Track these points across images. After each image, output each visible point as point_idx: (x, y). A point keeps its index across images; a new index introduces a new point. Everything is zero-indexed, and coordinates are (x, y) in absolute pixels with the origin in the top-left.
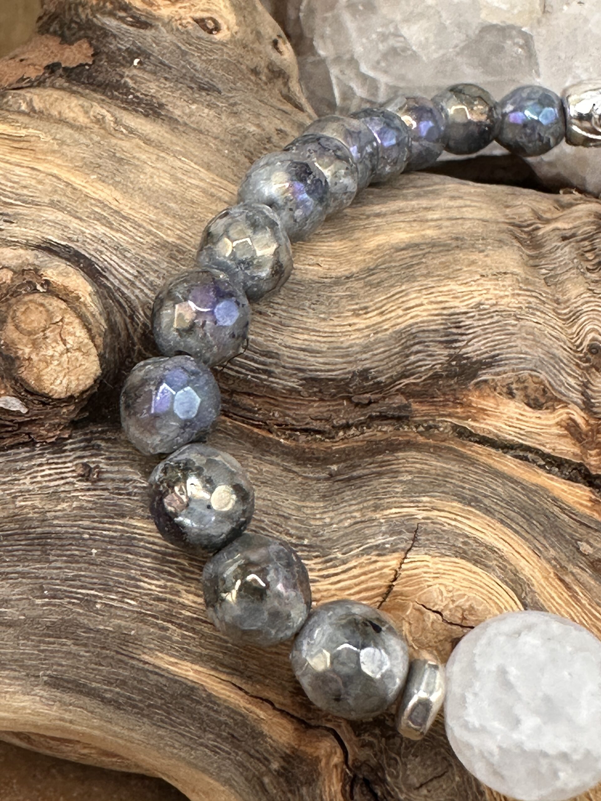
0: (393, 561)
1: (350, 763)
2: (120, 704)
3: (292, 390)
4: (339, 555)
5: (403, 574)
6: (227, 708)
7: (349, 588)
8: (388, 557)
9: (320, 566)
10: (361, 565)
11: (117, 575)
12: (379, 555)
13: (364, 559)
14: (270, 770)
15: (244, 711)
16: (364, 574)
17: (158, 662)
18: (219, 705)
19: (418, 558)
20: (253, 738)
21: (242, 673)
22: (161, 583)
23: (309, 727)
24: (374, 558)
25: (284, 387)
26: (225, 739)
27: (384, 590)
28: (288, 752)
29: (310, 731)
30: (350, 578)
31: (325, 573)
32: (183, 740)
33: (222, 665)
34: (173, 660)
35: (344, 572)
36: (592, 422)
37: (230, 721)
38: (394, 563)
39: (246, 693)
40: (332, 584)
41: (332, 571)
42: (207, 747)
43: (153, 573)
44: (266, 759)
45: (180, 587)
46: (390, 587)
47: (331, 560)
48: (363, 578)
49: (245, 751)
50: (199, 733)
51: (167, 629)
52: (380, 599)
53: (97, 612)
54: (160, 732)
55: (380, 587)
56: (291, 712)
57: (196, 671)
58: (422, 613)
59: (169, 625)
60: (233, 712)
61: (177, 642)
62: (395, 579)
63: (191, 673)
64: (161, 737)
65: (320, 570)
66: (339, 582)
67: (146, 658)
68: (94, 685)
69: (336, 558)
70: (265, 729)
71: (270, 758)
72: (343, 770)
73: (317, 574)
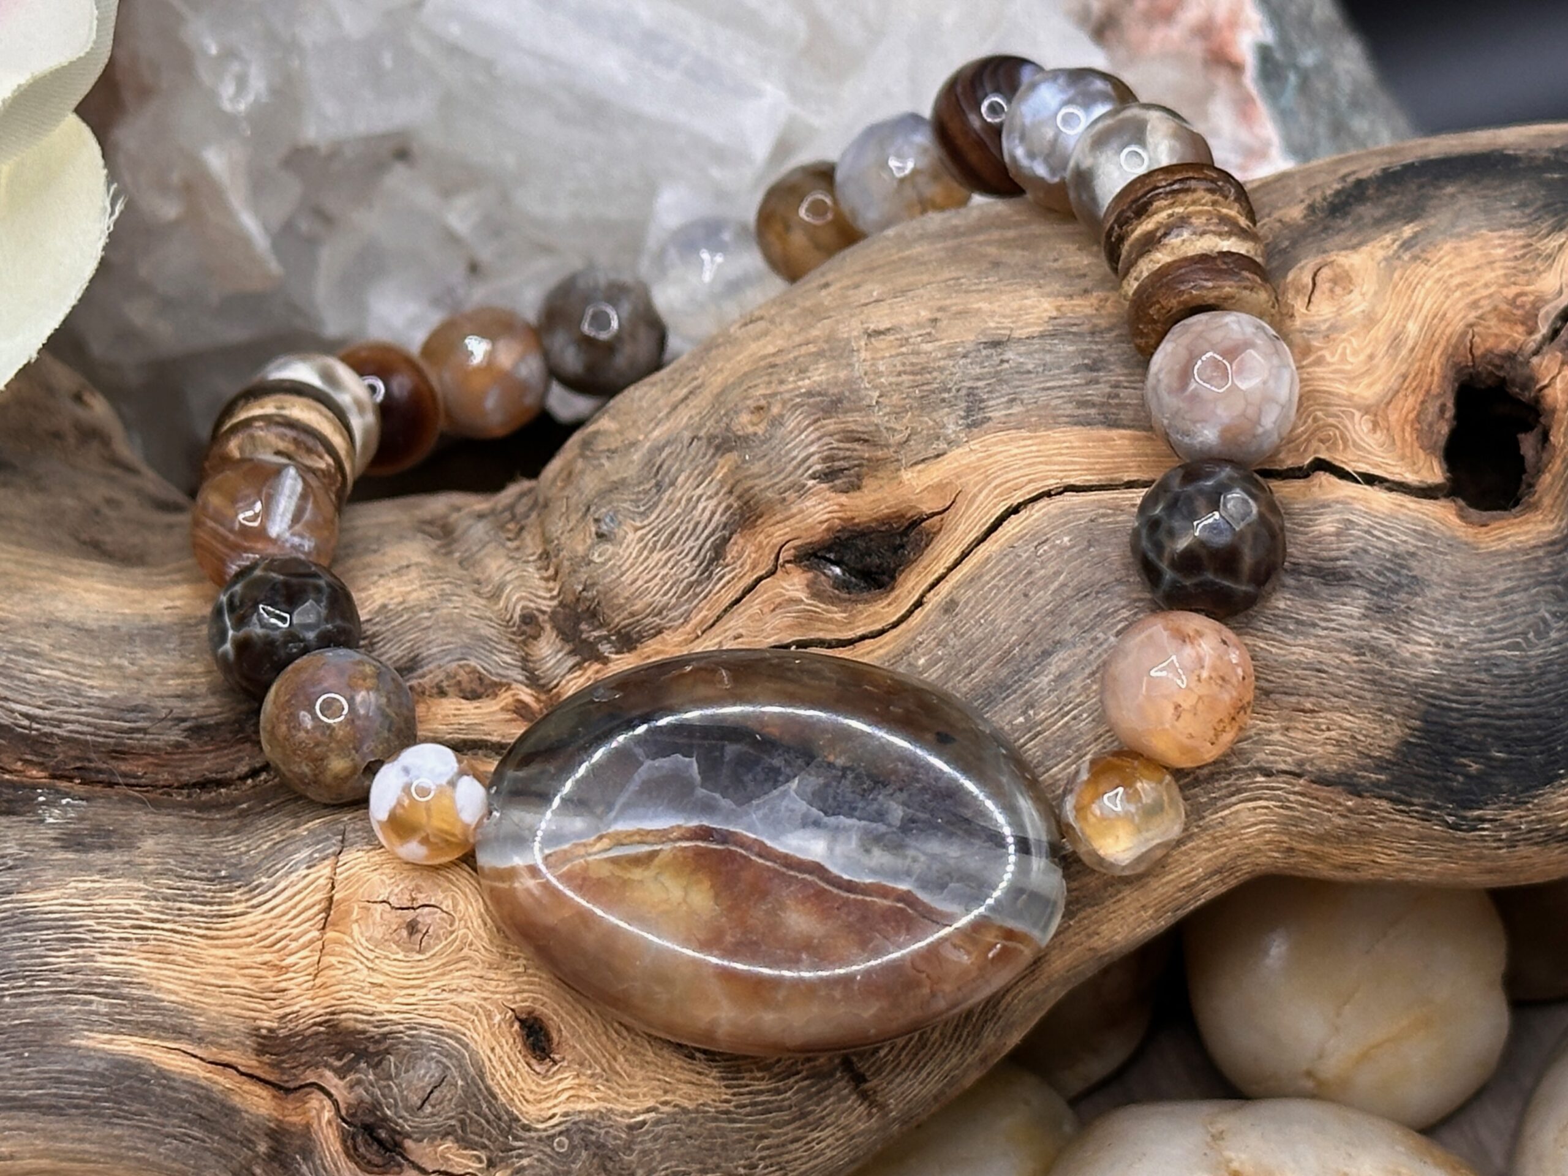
0: (324, 870)
1: (343, 1112)
2: (62, 1108)
3: (178, 745)
4: (264, 880)
5: (339, 878)
6: (185, 1082)
7: (284, 914)
8: (319, 867)
9: (247, 896)
10: (292, 884)
11: (19, 958)
12: (309, 868)
13: (293, 877)
14: (258, 1156)
15: (204, 1083)
16: (299, 892)
17: (91, 1043)
18: (174, 1080)
19: (350, 857)
20: (227, 1115)
21: (190, 1035)
22: (72, 952)
23: (288, 1091)
24: (306, 872)
25: (167, 743)
26: (192, 1122)
27: (324, 904)
28: (272, 1125)
29: (291, 1096)
30: (284, 902)
31: (254, 902)
32: (145, 1135)
33: (165, 1029)
34: (107, 1036)
35: (275, 896)
36: (543, 697)
37: (193, 1099)
38: (327, 871)
39: (202, 1059)
40: (265, 913)
41: (262, 898)
42: (175, 1137)
43: (57, 945)
44: (250, 1141)
45: (92, 951)
46: (331, 898)
47: (257, 887)
48: (297, 898)
49: (223, 1135)
50: (160, 1120)
51: (90, 1002)
52: (323, 915)
53: (8, 1006)
54: (116, 1132)
55: (320, 902)
56: (263, 1076)
57: (137, 1044)
58: (368, 909)
59: (92, 997)
60: (193, 1085)
61: (106, 1014)
62: (333, 888)
63: (132, 1048)
64: (119, 1138)
65: (247, 900)
66: (272, 909)
67: (76, 1042)
68: (25, 1094)
69: (262, 884)
70: (236, 1101)
71: (253, 1138)
72: (338, 1125)
73: (244, 905)
